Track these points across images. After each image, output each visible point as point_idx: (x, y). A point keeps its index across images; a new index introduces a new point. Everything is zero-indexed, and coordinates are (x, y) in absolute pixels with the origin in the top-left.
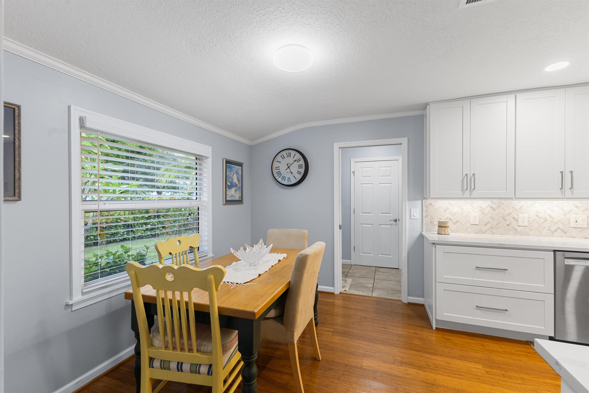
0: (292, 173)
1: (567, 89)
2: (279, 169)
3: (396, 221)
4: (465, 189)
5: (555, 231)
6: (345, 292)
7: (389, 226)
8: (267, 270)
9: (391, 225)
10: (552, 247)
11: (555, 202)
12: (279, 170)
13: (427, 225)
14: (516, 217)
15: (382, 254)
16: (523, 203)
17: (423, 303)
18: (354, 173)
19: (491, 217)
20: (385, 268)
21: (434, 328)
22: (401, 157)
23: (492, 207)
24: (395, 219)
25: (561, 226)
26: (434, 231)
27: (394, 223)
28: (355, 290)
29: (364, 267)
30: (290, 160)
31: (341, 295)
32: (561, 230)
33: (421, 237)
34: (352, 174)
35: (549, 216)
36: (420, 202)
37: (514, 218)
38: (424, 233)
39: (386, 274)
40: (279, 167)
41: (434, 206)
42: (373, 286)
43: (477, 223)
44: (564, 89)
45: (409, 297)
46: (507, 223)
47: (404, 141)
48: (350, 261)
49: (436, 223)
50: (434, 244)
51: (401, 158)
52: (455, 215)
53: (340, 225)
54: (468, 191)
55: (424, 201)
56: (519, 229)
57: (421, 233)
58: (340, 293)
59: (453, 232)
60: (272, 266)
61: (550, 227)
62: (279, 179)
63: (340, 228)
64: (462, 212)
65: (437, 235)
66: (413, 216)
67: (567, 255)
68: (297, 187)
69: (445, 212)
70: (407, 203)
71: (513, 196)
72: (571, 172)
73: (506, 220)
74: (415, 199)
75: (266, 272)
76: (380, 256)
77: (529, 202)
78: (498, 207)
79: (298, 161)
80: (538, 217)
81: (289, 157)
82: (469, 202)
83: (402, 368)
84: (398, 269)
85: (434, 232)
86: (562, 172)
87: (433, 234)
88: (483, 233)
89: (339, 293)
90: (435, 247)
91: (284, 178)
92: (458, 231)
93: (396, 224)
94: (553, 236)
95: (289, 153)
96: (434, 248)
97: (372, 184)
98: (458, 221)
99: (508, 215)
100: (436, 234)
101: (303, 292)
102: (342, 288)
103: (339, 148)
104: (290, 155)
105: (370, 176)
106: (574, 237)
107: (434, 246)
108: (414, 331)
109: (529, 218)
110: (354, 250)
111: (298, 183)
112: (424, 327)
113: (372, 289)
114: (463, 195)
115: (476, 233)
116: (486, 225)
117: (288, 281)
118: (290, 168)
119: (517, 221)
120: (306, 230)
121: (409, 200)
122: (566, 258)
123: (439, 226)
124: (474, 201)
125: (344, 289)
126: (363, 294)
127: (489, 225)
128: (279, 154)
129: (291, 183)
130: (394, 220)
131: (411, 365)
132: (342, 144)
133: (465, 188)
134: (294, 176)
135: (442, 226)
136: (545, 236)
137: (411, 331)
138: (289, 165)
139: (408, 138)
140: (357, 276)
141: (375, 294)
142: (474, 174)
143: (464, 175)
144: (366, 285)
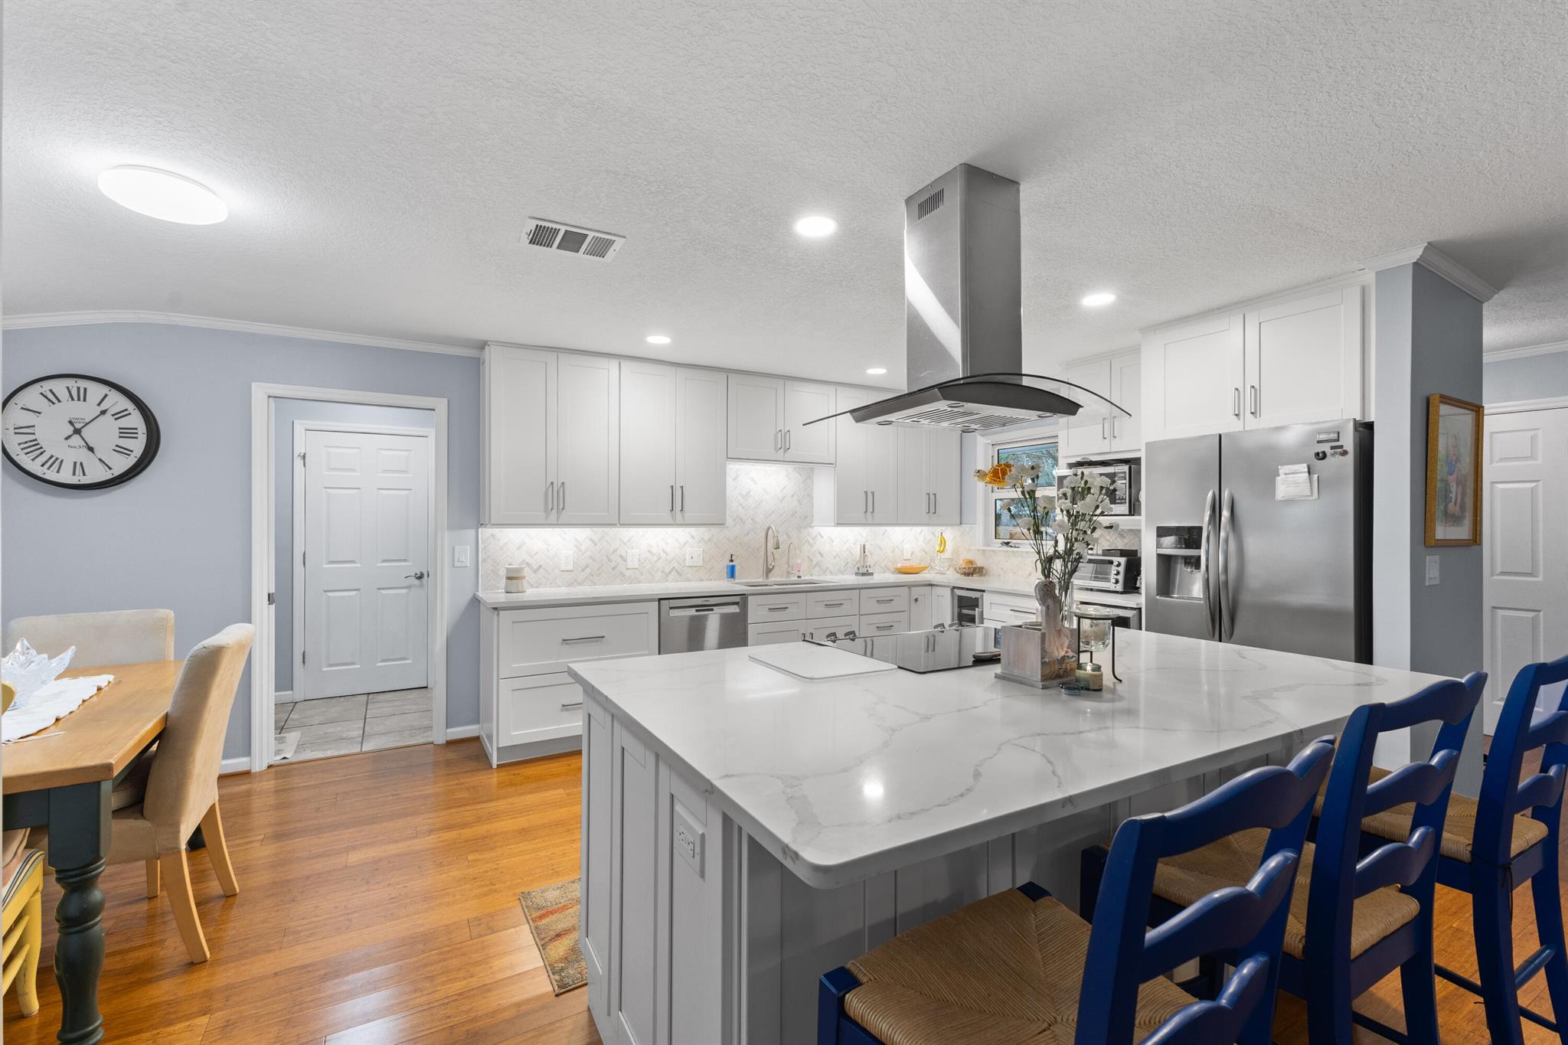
0: (91, 449)
1: (679, 370)
2: (34, 434)
3: (420, 577)
4: (549, 509)
5: (670, 573)
6: (284, 761)
7: (404, 591)
8: (74, 708)
9: (409, 587)
10: (656, 594)
11: (670, 530)
12: (32, 437)
13: (487, 577)
14: (624, 555)
15: (383, 661)
16: (633, 532)
17: (477, 735)
18: (304, 457)
19: (591, 557)
20: (393, 693)
21: (495, 766)
22: (434, 430)
23: (591, 540)
24: (419, 573)
25: (676, 565)
26: (498, 589)
27: (417, 582)
28: (312, 751)
29: (334, 700)
30: (85, 410)
31: (273, 770)
32: (677, 571)
33: (476, 601)
34: (298, 462)
35: (663, 550)
36: (471, 533)
37: (621, 556)
38: (481, 594)
39: (396, 703)
40: (34, 426)
41: (499, 540)
42: (361, 732)
43: (570, 567)
44: (674, 368)
45: (449, 730)
46: (613, 564)
47: (441, 404)
48: (291, 692)
49: (503, 573)
50: (496, 609)
51: (434, 434)
52: (535, 555)
53: (269, 594)
54: (555, 511)
55: (480, 530)
56: (628, 573)
57: (475, 594)
58: (270, 767)
59: (532, 587)
60: (84, 701)
61: (664, 568)
62: (35, 467)
63: (269, 600)
64: (548, 551)
65: (503, 595)
66: (459, 561)
67: (674, 603)
68: (110, 492)
69: (518, 549)
70: (446, 534)
71: (617, 522)
72: (682, 487)
73: (610, 561)
74: (463, 527)
75: (71, 712)
76: (379, 664)
77: (641, 530)
78: (600, 540)
79: (119, 415)
80: (649, 551)
81: (79, 400)
82: (557, 530)
83: (432, 837)
84: (426, 687)
85: (500, 591)
86: (672, 487)
87: (499, 593)
88: (579, 584)
89: (265, 767)
90: (498, 614)
91: (54, 462)
92: (540, 584)
93: (421, 586)
94: (667, 581)
95: (78, 388)
96: (495, 617)
97: (359, 488)
98: (540, 566)
99: (614, 551)
100: (502, 593)
101: (205, 731)
102: (275, 755)
103: (269, 397)
104: (82, 396)
105: (353, 470)
106: (690, 581)
107: (496, 612)
108: (456, 782)
109: (640, 555)
110: (304, 662)
111: (117, 481)
112: (477, 770)
113: (360, 739)
114: (547, 518)
115: (569, 585)
116: (583, 571)
117: (164, 713)
118: (82, 434)
119: (625, 561)
120: (168, 611)
121: (451, 527)
122: (671, 608)
123: (509, 578)
124: (566, 530)
125: (279, 757)
126: (336, 753)
127: (588, 571)
128: (37, 386)
129: (85, 480)
130: (416, 574)
131: (449, 827)
132: (279, 389)
133: (550, 507)
134: (100, 460)
135: (513, 577)
136: (657, 582)
137: (451, 783)
138: (78, 426)
139: (448, 401)
140: (316, 722)
141: (367, 747)
142: (563, 483)
143: (549, 483)
144: (344, 736)
